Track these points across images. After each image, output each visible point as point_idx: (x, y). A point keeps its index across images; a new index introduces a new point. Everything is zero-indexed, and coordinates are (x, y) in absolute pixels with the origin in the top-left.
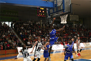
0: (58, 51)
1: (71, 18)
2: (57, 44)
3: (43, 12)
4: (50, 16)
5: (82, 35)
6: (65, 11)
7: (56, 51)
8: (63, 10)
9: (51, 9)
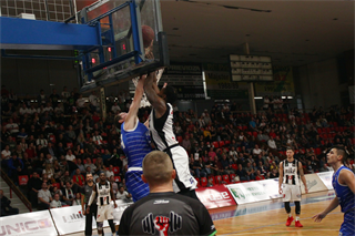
1: (238, 71)
5: (289, 142)
6: (142, 57)
8: (136, 53)
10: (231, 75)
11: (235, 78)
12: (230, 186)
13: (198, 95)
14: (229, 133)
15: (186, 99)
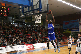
0: (21, 51)
1: (33, 19)
2: (21, 45)
3: (5, 11)
4: (25, 15)
5: (44, 35)
6: (42, 10)
7: (20, 51)
8: (40, 8)
9: (26, 7)
10: (32, 20)
11: (32, 21)
12: (33, 44)
13: (23, 24)
14: (31, 32)
15: (21, 24)
